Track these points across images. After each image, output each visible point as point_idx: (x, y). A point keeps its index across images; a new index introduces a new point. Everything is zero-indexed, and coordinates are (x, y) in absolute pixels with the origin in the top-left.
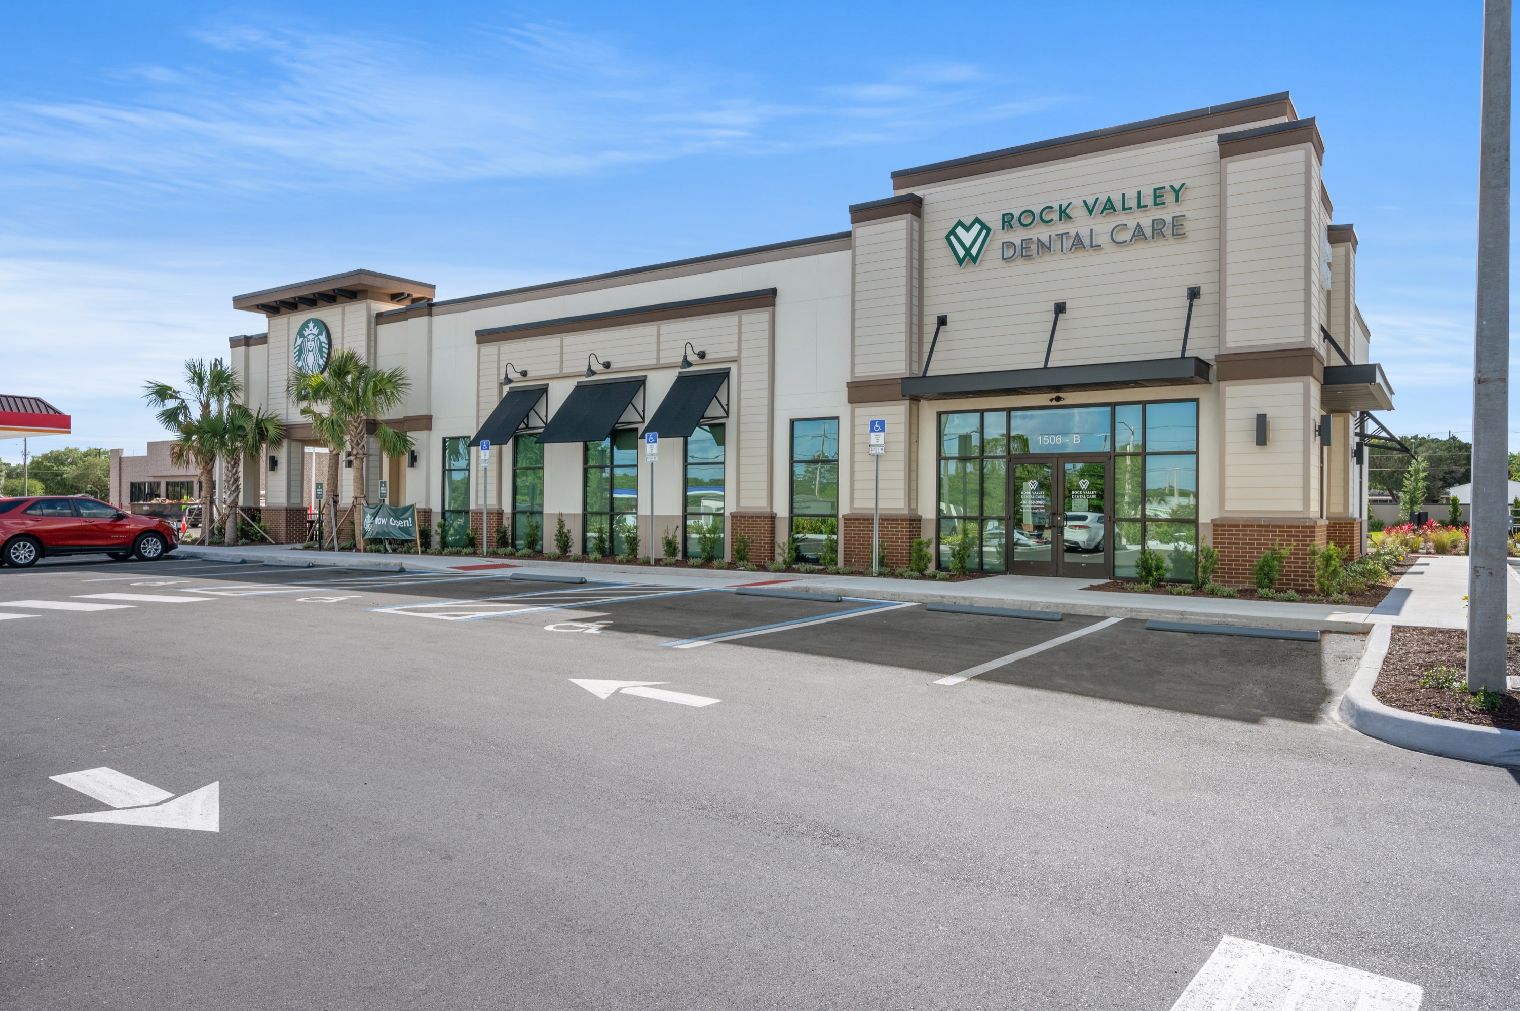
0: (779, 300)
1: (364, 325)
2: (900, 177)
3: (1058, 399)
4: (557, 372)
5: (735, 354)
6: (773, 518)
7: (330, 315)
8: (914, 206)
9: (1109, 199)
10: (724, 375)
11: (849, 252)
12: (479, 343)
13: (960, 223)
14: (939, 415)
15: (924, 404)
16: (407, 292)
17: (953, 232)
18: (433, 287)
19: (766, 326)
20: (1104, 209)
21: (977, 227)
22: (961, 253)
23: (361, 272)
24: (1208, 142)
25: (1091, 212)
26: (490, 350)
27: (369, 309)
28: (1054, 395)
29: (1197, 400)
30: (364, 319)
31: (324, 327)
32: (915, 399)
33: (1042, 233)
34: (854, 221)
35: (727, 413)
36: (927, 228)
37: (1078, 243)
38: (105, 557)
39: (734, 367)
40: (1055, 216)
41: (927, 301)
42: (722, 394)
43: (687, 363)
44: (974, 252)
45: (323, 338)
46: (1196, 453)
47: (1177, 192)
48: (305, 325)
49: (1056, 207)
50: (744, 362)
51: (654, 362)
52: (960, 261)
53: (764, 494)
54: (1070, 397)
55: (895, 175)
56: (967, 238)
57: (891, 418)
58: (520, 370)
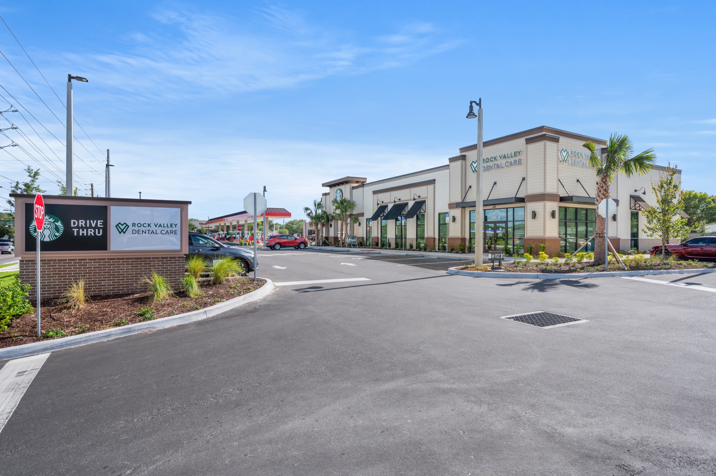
0: (436, 182)
1: (349, 190)
2: (462, 150)
3: (495, 207)
4: (389, 201)
5: (426, 196)
6: (434, 239)
7: (342, 187)
8: (463, 158)
9: (505, 155)
10: (424, 202)
11: (448, 170)
12: (373, 194)
13: (473, 162)
14: (470, 211)
15: (466, 208)
16: (359, 181)
17: (472, 164)
18: (366, 179)
19: (433, 189)
20: (504, 157)
22: (474, 169)
23: (348, 177)
24: (522, 140)
25: (501, 158)
26: (376, 196)
27: (350, 186)
28: (494, 206)
29: (524, 207)
30: (349, 188)
31: (341, 191)
32: (464, 208)
33: (491, 164)
34: (450, 162)
35: (425, 212)
36: (467, 163)
37: (498, 167)
38: (293, 248)
39: (426, 199)
40: (493, 160)
41: (467, 182)
42: (423, 207)
43: (414, 199)
45: (341, 194)
46: (524, 221)
47: (519, 153)
48: (337, 190)
49: (494, 157)
50: (428, 198)
51: (409, 199)
52: (473, 172)
53: (432, 232)
54: (497, 207)
55: (460, 149)
56: (475, 165)
57: (457, 212)
58: (381, 201)
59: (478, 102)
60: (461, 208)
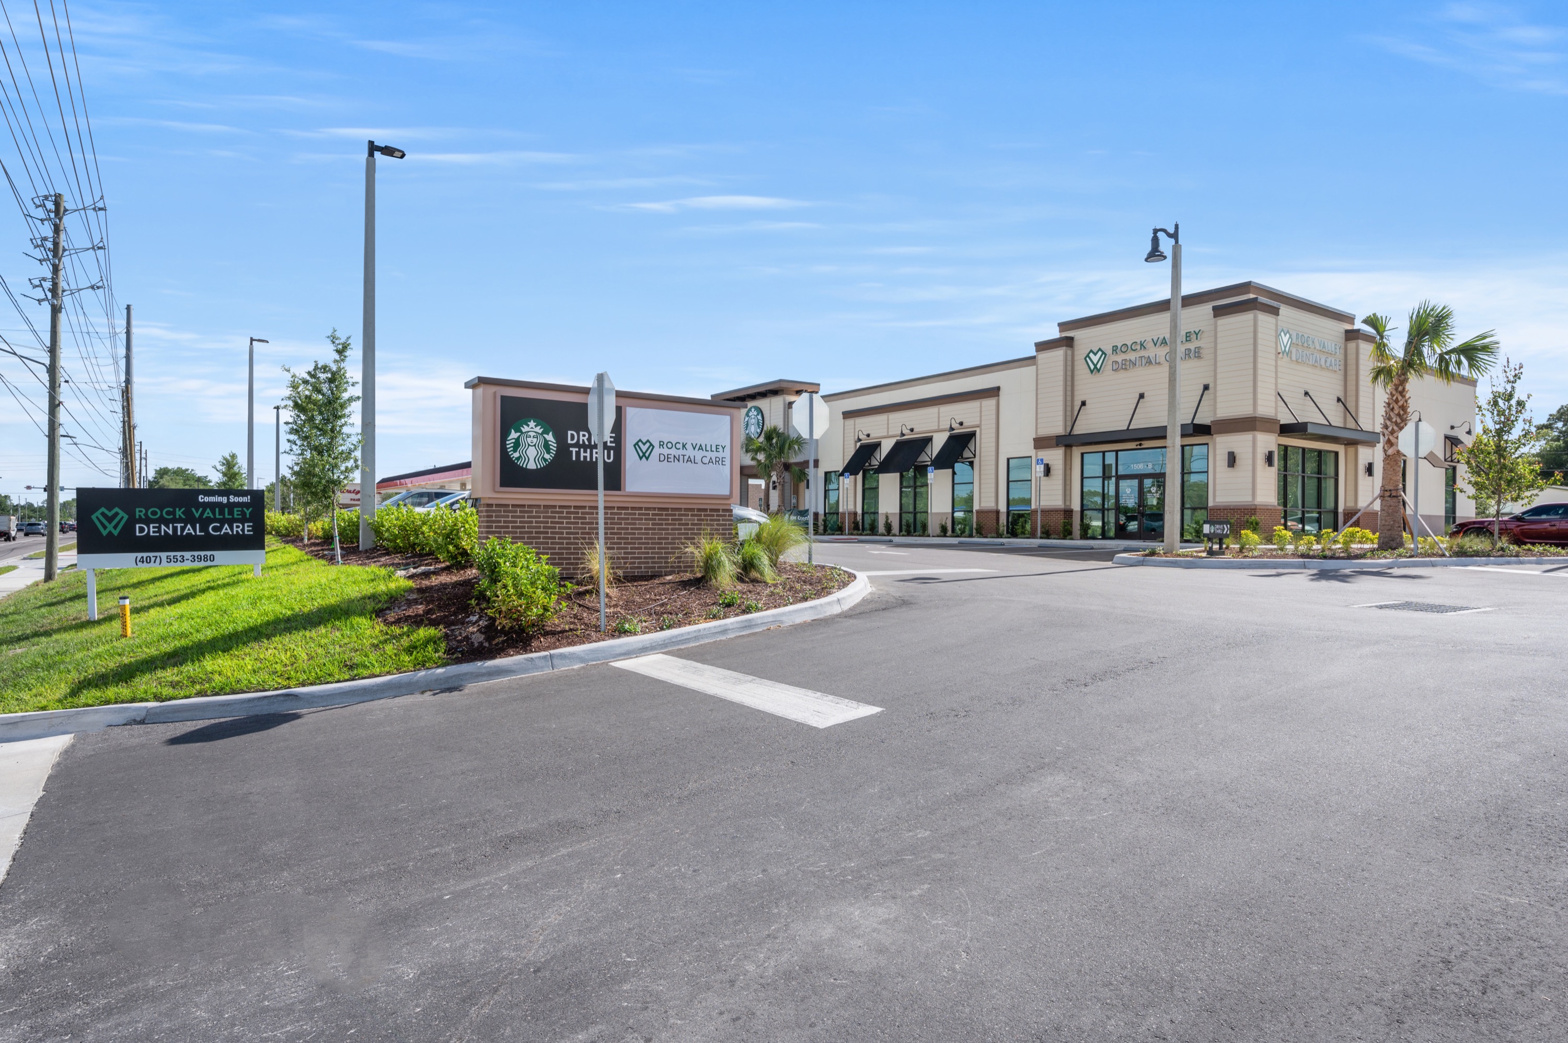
0: (1001, 393)
1: (782, 409)
2: (1063, 326)
3: (1140, 445)
4: (885, 434)
5: (978, 423)
6: (998, 512)
7: (762, 403)
8: (1068, 342)
9: (1164, 338)
10: (972, 435)
11: (1034, 367)
12: (844, 418)
13: (1091, 351)
14: (1082, 454)
15: (1074, 448)
16: (804, 389)
17: (1088, 356)
18: (819, 385)
19: (994, 407)
20: (1162, 343)
21: (1100, 353)
22: (1092, 367)
23: (781, 381)
24: (1206, 309)
25: (1155, 345)
26: (850, 422)
27: (784, 401)
28: (1138, 443)
29: (1207, 444)
30: (782, 406)
31: (760, 411)
32: (1068, 446)
33: (1132, 356)
34: (1037, 351)
35: (975, 455)
36: (1076, 353)
37: (1149, 362)
39: (978, 430)
40: (1138, 347)
41: (1076, 393)
42: (971, 446)
43: (952, 429)
44: (1098, 366)
45: (760, 417)
46: (1207, 472)
47: (1197, 334)
48: (750, 410)
49: (1139, 342)
50: (983, 427)
51: (936, 428)
52: (1092, 372)
53: (993, 499)
54: (1146, 444)
55: (1060, 325)
56: (1095, 359)
57: (1055, 457)
58: (866, 433)
59: (1172, 231)
60: (1063, 448)
